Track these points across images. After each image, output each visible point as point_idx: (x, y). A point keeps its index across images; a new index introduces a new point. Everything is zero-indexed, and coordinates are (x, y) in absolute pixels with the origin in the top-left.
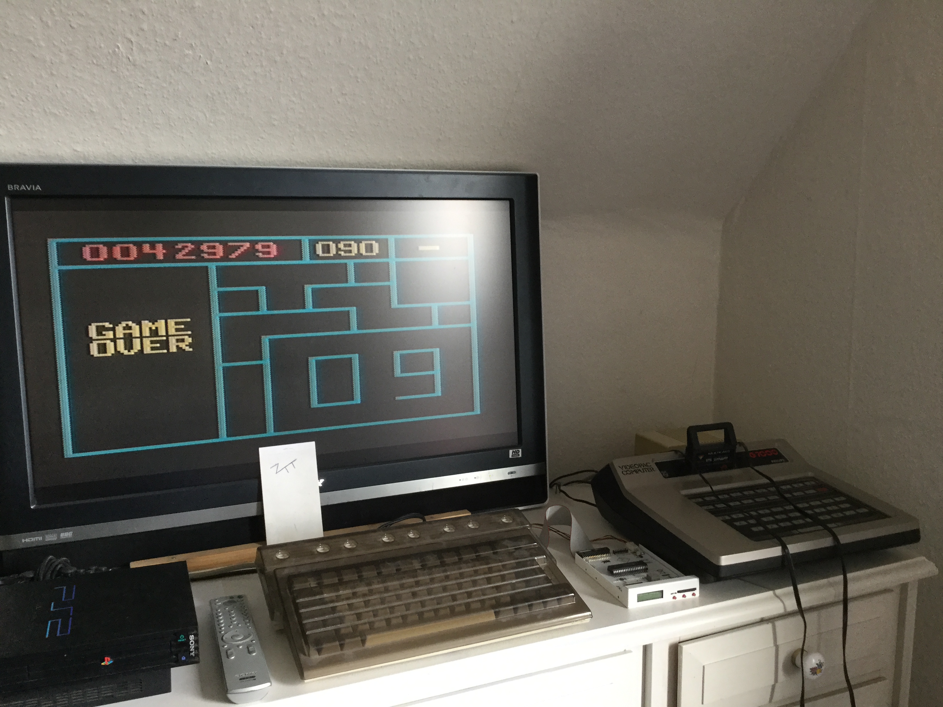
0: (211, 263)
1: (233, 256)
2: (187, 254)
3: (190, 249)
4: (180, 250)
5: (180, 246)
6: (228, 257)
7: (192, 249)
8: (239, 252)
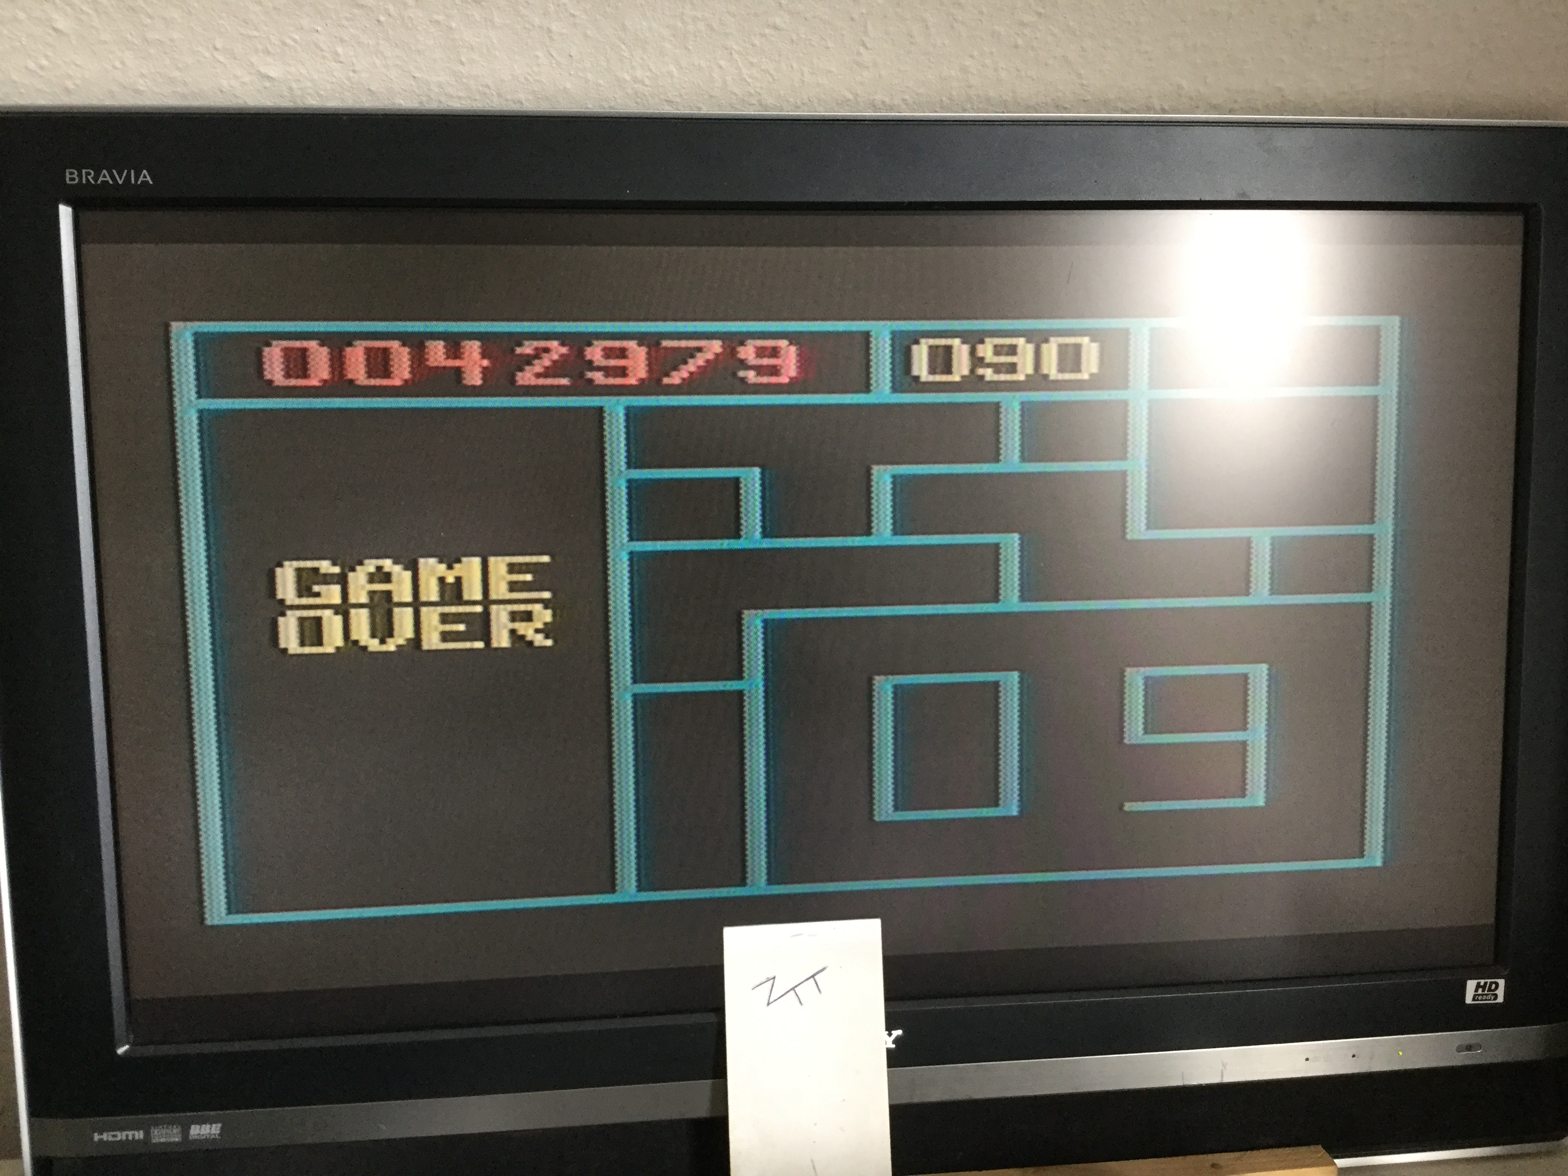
0: (614, 399)
1: (676, 378)
2: (546, 374)
3: (556, 357)
4: (528, 360)
5: (527, 348)
6: (659, 381)
7: (562, 356)
8: (691, 366)
